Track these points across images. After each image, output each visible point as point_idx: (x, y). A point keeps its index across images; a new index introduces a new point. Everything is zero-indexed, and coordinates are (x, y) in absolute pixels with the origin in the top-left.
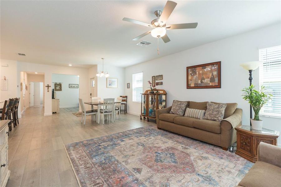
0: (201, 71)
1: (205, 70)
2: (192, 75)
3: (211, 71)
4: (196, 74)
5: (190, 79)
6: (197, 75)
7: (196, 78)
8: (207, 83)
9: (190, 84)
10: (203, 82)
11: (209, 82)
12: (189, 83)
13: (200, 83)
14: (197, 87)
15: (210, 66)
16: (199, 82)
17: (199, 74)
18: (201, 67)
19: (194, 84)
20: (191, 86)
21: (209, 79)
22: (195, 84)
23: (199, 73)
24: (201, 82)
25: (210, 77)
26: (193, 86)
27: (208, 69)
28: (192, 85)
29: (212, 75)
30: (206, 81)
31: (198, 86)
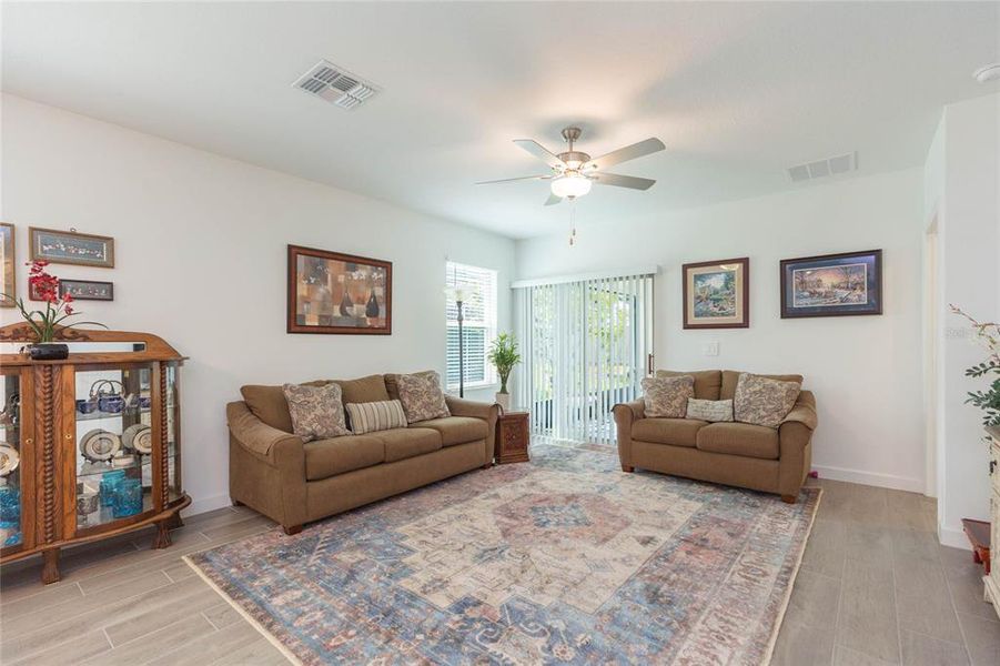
0: (343, 276)
1: (355, 275)
2: (309, 281)
3: (370, 282)
4: (326, 281)
5: (303, 297)
6: (329, 287)
7: (324, 297)
8: (358, 319)
9: (303, 317)
10: (347, 315)
11: (364, 316)
12: (299, 312)
13: (340, 315)
14: (328, 328)
15: (369, 267)
16: (337, 312)
17: (336, 284)
18: (343, 263)
19: (317, 317)
20: (308, 323)
21: (364, 307)
22: (321, 317)
23: (335, 280)
24: (341, 313)
25: (367, 302)
26: (317, 324)
27: (362, 273)
28: (312, 321)
29: (373, 293)
30: (355, 309)
31: (333, 325)
